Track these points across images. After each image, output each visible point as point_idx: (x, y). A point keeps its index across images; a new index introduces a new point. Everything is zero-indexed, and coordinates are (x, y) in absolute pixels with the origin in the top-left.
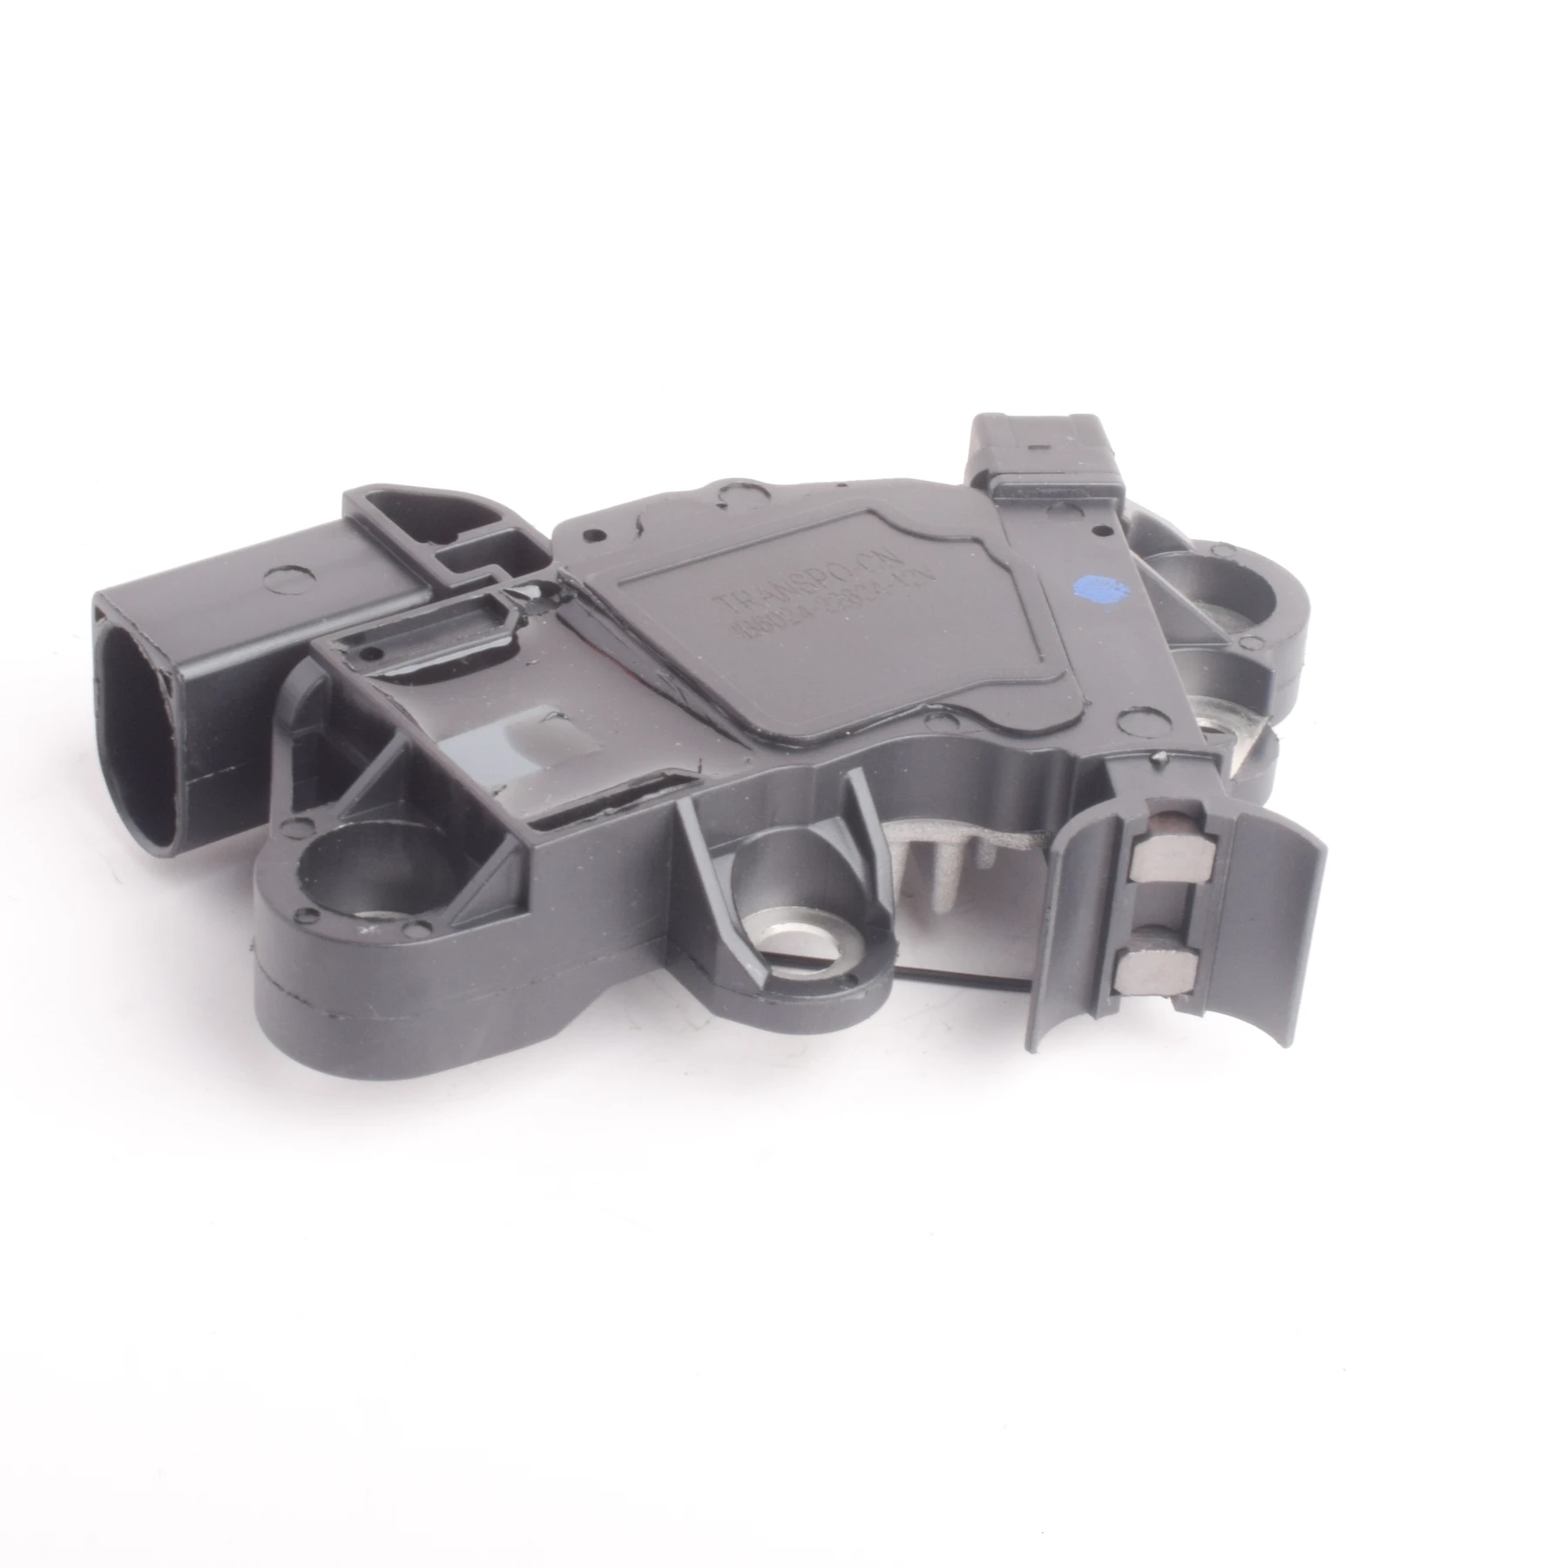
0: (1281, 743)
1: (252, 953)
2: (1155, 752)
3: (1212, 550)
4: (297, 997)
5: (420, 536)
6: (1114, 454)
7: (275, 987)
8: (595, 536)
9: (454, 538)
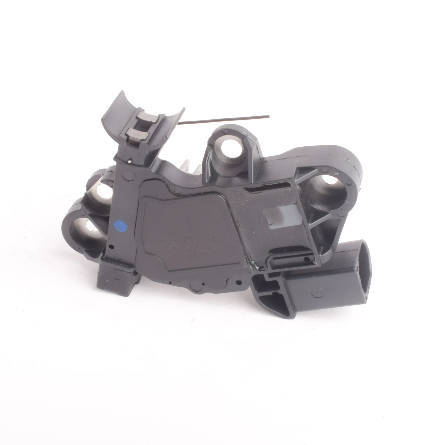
0: (86, 184)
1: (360, 188)
2: (131, 164)
3: (79, 249)
4: (356, 169)
5: (281, 296)
6: (98, 273)
7: (360, 175)
8: (239, 283)
9: (273, 293)
